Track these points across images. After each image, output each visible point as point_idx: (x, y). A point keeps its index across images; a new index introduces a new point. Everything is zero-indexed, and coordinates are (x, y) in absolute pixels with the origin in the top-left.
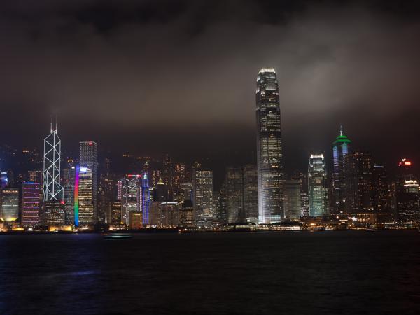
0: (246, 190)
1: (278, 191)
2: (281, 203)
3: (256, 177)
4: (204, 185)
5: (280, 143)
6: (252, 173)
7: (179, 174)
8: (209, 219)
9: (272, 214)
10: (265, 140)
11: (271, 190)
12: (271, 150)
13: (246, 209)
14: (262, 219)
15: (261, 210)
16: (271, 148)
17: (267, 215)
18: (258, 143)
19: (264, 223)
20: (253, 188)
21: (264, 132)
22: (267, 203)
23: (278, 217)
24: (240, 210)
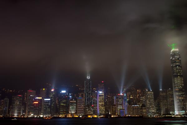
0: (168, 100)
1: (183, 100)
2: (185, 105)
3: (173, 95)
4: (150, 98)
5: (182, 79)
6: (171, 93)
7: (139, 93)
8: (153, 112)
9: (181, 110)
10: (176, 78)
11: (180, 100)
12: (179, 83)
13: (169, 108)
14: (176, 112)
15: (176, 109)
16: (179, 82)
17: (178, 110)
18: (173, 80)
19: (177, 114)
20: (172, 99)
21: (175, 75)
22: (178, 106)
23: (184, 112)
24: (166, 108)
